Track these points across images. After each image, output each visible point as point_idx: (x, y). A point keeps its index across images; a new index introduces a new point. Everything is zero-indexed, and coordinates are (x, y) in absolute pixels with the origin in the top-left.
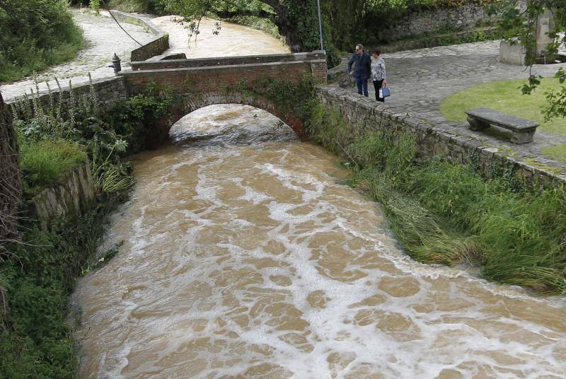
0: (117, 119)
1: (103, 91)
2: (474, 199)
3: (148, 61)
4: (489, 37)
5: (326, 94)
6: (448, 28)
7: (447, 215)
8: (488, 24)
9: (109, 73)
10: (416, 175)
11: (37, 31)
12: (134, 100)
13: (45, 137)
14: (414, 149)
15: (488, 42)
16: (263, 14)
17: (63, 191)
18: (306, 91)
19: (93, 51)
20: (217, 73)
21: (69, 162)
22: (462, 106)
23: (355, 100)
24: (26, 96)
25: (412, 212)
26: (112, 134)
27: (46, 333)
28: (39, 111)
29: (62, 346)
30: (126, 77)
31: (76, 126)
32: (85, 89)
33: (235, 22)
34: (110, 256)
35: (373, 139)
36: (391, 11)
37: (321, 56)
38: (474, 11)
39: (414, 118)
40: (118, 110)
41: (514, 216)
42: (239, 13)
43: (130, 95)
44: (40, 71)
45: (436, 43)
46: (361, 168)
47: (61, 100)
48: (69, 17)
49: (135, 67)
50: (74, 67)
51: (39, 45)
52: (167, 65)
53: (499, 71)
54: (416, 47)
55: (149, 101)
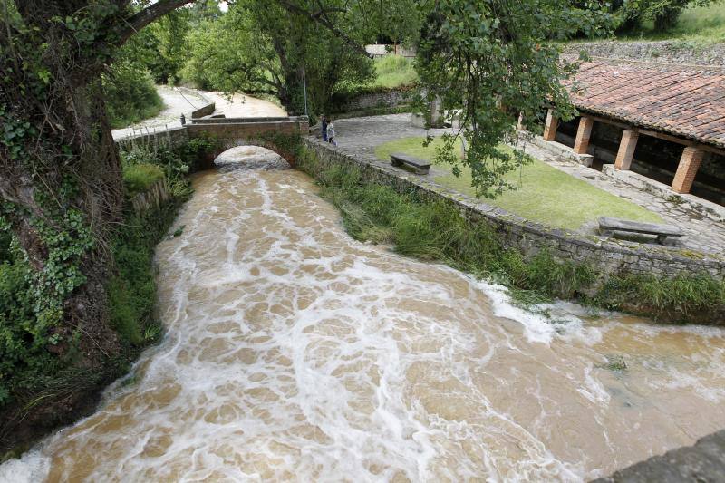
0: (183, 153)
1: (175, 136)
2: (392, 207)
3: (203, 118)
4: (405, 111)
5: (308, 142)
6: (381, 105)
7: (377, 215)
8: (405, 103)
9: (179, 125)
10: (360, 191)
11: (135, 98)
12: (193, 142)
13: (139, 162)
14: (359, 176)
15: (405, 114)
16: (271, 93)
17: (149, 195)
18: (296, 139)
19: (170, 111)
20: (243, 127)
21: (153, 177)
22: (388, 151)
23: (324, 145)
24: (127, 137)
25: (356, 213)
26: (180, 162)
27: (138, 279)
28: (135, 146)
29: (148, 286)
30: (189, 128)
31: (158, 156)
32: (164, 134)
33: (255, 97)
34: (178, 234)
35: (335, 169)
36: (348, 93)
37: (305, 119)
38: (397, 95)
39: (359, 157)
40: (183, 147)
41: (415, 216)
42: (257, 91)
43: (191, 138)
44: (136, 122)
45: (375, 114)
46: (327, 186)
47: (149, 141)
48: (155, 90)
49: (194, 122)
50: (157, 120)
51: (136, 107)
52: (213, 121)
53: (410, 131)
54: (362, 115)
55: (202, 143)
